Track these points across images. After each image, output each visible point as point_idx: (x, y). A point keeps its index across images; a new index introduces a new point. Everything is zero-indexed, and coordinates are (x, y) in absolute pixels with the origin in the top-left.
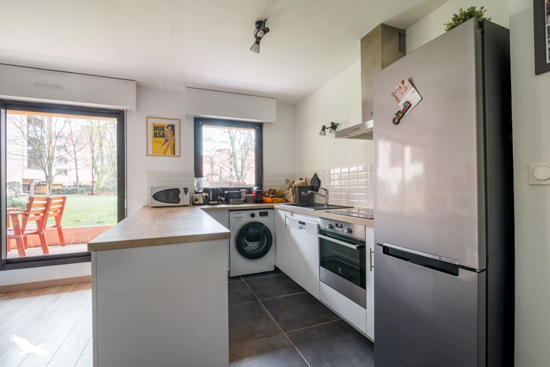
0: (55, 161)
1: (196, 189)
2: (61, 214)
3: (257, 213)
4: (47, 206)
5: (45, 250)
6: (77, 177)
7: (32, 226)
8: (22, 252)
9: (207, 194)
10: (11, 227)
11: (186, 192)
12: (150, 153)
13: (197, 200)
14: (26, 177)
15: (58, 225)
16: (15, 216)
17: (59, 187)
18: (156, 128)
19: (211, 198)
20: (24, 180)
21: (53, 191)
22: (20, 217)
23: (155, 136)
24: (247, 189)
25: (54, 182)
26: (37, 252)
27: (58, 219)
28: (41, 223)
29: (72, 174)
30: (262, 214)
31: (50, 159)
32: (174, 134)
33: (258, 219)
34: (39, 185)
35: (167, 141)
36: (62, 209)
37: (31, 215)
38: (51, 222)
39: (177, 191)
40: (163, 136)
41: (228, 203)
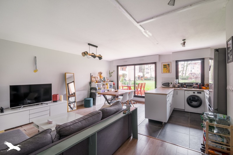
0: (145, 70)
1: (175, 83)
2: (144, 87)
3: (196, 92)
4: (142, 85)
5: (141, 95)
6: (151, 75)
7: (139, 89)
8: (138, 95)
9: (179, 84)
10: (136, 89)
11: (171, 84)
12: (163, 72)
13: (175, 86)
14: (139, 75)
15: (144, 90)
16: (136, 87)
17: (146, 78)
18: (164, 65)
19: (180, 86)
20: (138, 76)
21: (145, 79)
22: (137, 87)
23: (164, 68)
24: (196, 83)
25: (145, 76)
26: (140, 95)
27: (144, 88)
28: (141, 89)
29: (150, 74)
30: (198, 93)
31: (144, 69)
32: (169, 67)
33: (196, 94)
34: (142, 77)
35: (167, 69)
36: (145, 86)
37: (139, 87)
38: (142, 89)
39: (169, 83)
40: (166, 67)
41: (187, 88)
